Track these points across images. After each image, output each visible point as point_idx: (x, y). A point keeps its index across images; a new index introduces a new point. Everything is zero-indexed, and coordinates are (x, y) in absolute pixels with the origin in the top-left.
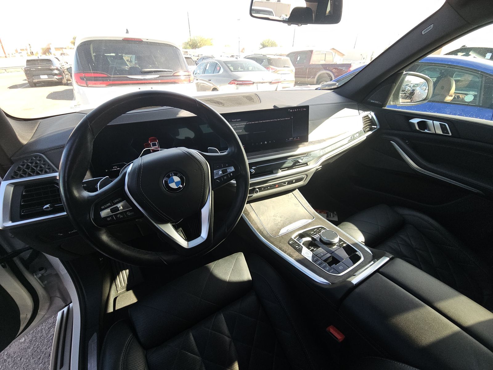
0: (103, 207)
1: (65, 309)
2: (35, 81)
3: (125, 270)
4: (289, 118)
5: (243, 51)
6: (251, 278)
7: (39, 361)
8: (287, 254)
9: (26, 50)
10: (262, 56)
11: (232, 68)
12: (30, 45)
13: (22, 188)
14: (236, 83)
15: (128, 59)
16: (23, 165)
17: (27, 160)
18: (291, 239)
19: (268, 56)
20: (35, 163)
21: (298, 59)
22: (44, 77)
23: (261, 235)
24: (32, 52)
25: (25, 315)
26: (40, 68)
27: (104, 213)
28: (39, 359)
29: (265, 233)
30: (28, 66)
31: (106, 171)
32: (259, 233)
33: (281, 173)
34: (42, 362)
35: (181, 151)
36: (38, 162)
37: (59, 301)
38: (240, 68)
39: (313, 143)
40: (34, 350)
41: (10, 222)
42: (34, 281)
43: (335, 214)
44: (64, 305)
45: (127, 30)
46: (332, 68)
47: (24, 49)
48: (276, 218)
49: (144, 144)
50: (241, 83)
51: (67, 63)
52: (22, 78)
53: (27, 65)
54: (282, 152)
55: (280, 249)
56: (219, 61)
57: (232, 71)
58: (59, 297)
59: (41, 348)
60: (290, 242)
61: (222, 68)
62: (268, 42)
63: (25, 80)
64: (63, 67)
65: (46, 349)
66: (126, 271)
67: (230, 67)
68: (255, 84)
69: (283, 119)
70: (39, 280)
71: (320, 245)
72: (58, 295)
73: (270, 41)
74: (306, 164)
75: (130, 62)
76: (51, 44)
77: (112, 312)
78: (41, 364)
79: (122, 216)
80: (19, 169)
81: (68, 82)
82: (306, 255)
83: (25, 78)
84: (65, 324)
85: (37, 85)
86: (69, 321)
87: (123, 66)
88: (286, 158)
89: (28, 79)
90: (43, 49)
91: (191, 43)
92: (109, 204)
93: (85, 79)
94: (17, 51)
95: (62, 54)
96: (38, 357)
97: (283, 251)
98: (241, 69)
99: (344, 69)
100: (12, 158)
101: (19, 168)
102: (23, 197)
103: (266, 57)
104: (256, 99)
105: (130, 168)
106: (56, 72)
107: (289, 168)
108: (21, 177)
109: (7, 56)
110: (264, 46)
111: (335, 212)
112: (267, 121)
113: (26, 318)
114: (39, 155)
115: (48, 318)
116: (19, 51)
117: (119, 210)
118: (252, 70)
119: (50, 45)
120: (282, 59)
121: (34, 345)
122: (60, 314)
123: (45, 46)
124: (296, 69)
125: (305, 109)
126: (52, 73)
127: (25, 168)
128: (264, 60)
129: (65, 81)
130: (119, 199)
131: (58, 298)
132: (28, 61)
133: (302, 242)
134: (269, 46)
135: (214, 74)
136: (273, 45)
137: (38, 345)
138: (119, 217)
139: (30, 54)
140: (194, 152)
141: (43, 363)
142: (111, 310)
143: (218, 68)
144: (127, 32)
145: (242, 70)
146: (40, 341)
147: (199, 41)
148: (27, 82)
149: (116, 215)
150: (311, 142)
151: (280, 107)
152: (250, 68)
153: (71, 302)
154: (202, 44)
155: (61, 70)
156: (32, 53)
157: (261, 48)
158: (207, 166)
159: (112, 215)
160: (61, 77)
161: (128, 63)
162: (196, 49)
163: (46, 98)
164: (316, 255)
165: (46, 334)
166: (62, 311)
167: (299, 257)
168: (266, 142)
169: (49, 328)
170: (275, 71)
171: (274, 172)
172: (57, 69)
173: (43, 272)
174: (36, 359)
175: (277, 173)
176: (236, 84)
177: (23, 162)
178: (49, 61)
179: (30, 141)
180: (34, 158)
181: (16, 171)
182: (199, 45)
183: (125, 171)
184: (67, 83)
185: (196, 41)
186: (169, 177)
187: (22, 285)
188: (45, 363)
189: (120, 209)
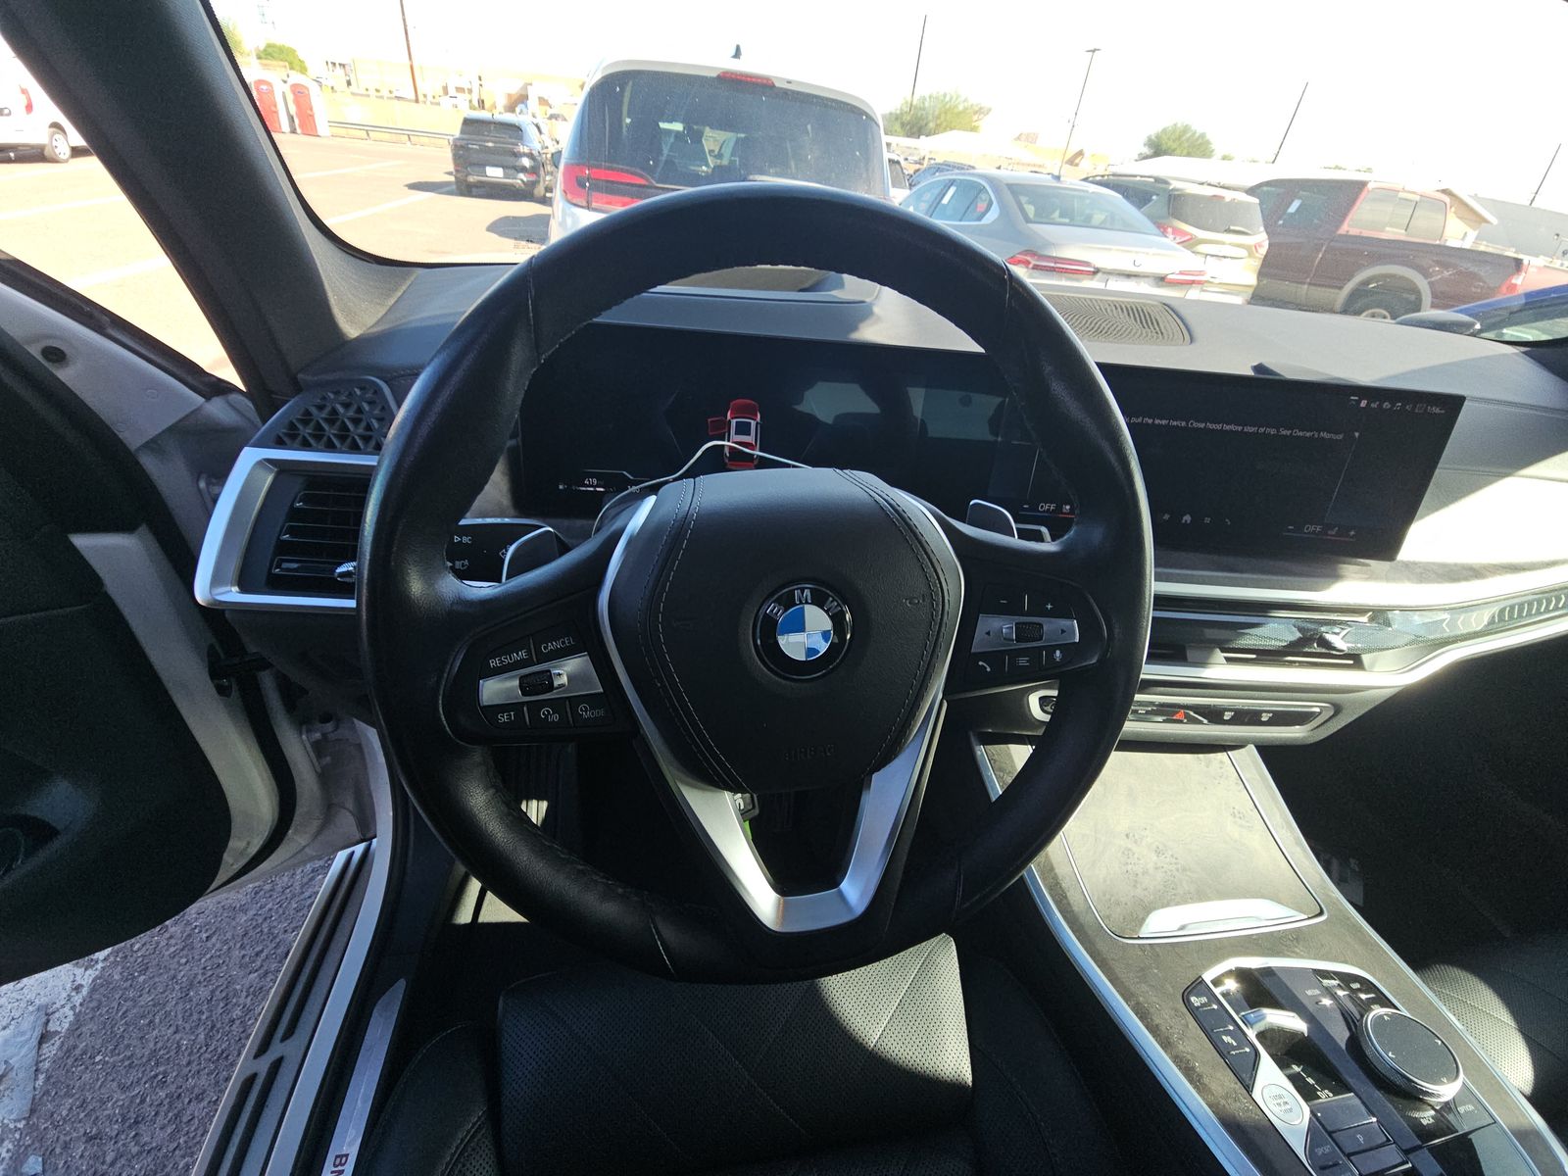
0: (494, 663)
1: (359, 849)
2: (471, 179)
3: (539, 798)
4: (1341, 437)
5: (1077, 161)
6: (970, 1079)
7: (254, 962)
8: (1177, 1060)
9: (470, 91)
10: (1152, 180)
11: (1030, 210)
12: (480, 79)
13: (296, 485)
14: (1034, 262)
15: (711, 148)
16: (321, 408)
17: (337, 393)
18: (1198, 985)
19: (1175, 184)
20: (355, 407)
21: (1292, 209)
22: (495, 173)
23: (1056, 902)
24: (483, 102)
25: (243, 843)
26: (490, 144)
27: (495, 690)
28: (257, 954)
29: (1074, 897)
30: (465, 136)
31: (561, 487)
32: (1050, 890)
33: (1219, 670)
34: (262, 966)
35: (866, 496)
36: (366, 407)
37: (347, 822)
38: (1057, 213)
39: (1418, 570)
40: (254, 923)
41: (235, 589)
42: (296, 747)
43: (1353, 871)
44: (358, 836)
45: (738, 48)
46: (1430, 262)
47: (463, 89)
48: (1135, 848)
49: (709, 420)
50: (1052, 265)
51: (558, 143)
52: (442, 167)
53: (462, 132)
54: (1255, 576)
55: (1143, 1015)
56: (990, 180)
57: (1028, 220)
58: (350, 812)
59: (275, 924)
60: (1193, 999)
61: (995, 206)
62: (1180, 137)
63: (450, 173)
64: (545, 151)
65: (286, 931)
66: (540, 802)
67: (1026, 206)
68: (1099, 275)
69: (1308, 434)
70: (309, 749)
71: (1351, 1081)
72: (350, 804)
73: (1188, 135)
74: (1355, 660)
75: (715, 156)
76: (531, 84)
77: (465, 925)
78: (256, 974)
79: (556, 718)
80: (306, 418)
81: (548, 195)
82: (1276, 1109)
83: (451, 168)
84: (342, 899)
85: (474, 190)
86: (356, 893)
87: (694, 165)
88: (1264, 608)
89: (457, 171)
90: (509, 96)
91: (909, 118)
92: (522, 654)
93: (587, 184)
94: (445, 90)
95: (552, 117)
96: (257, 949)
97: (1154, 1030)
98: (1061, 216)
99: (1483, 271)
100: (300, 376)
101: (308, 413)
102: (294, 514)
103: (1164, 186)
104: (1167, 322)
105: (640, 516)
106: (526, 162)
107: (1267, 656)
108: (306, 445)
109: (421, 98)
110: (1157, 149)
111: (1352, 861)
112: (1227, 427)
113: (242, 853)
114: (378, 385)
115: (311, 859)
116: (452, 92)
117: (551, 687)
118: (1103, 226)
119: (529, 87)
120: (1228, 199)
121: (261, 908)
122: (341, 857)
123: (515, 89)
124: (1270, 245)
125: (1437, 410)
126: (517, 164)
127: (322, 418)
128: (1154, 197)
129: (539, 190)
130: (563, 643)
131: (348, 814)
132: (467, 122)
133: (1261, 1026)
134: (1178, 151)
135: (962, 223)
136: (1196, 147)
137: (270, 910)
138: (546, 716)
139: (477, 105)
140: (918, 510)
141: (261, 971)
142: (464, 916)
143: (982, 205)
144: (737, 54)
145: (1067, 221)
146: (278, 900)
147: (937, 113)
148: (452, 179)
149: (534, 707)
150: (1407, 565)
151: (1289, 375)
152: (1098, 217)
153: (375, 837)
154: (944, 124)
155: (539, 158)
156: (482, 104)
157: (1146, 157)
158: (954, 584)
159: (523, 703)
160: (533, 178)
161: (710, 160)
162: (922, 137)
163: (484, 229)
164: (1330, 1134)
165: (302, 886)
166: (348, 851)
167: (1238, 1108)
168: (1187, 518)
169: (313, 871)
170: (1190, 243)
171: (1190, 654)
172: (531, 156)
173: (329, 727)
174: (249, 951)
175: (1202, 663)
176: (1031, 266)
177: (324, 398)
178: (515, 130)
179: (370, 331)
180: (358, 392)
181: (294, 421)
182: (932, 125)
183: (617, 525)
184: (545, 196)
185: (927, 114)
186: (788, 602)
187: (261, 755)
188: (266, 973)
189: (556, 683)
